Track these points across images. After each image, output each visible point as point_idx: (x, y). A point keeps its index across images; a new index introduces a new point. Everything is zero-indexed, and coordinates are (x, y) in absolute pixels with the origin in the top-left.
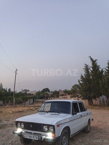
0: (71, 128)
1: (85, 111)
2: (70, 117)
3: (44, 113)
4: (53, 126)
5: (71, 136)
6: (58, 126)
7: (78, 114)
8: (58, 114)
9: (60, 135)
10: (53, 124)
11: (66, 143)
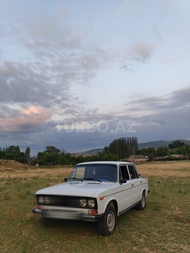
0: (119, 203)
1: (138, 177)
2: (117, 186)
3: (76, 182)
4: (95, 199)
5: (118, 214)
6: (101, 199)
7: (128, 182)
8: (99, 182)
9: (104, 212)
10: (94, 197)
11: (111, 223)
